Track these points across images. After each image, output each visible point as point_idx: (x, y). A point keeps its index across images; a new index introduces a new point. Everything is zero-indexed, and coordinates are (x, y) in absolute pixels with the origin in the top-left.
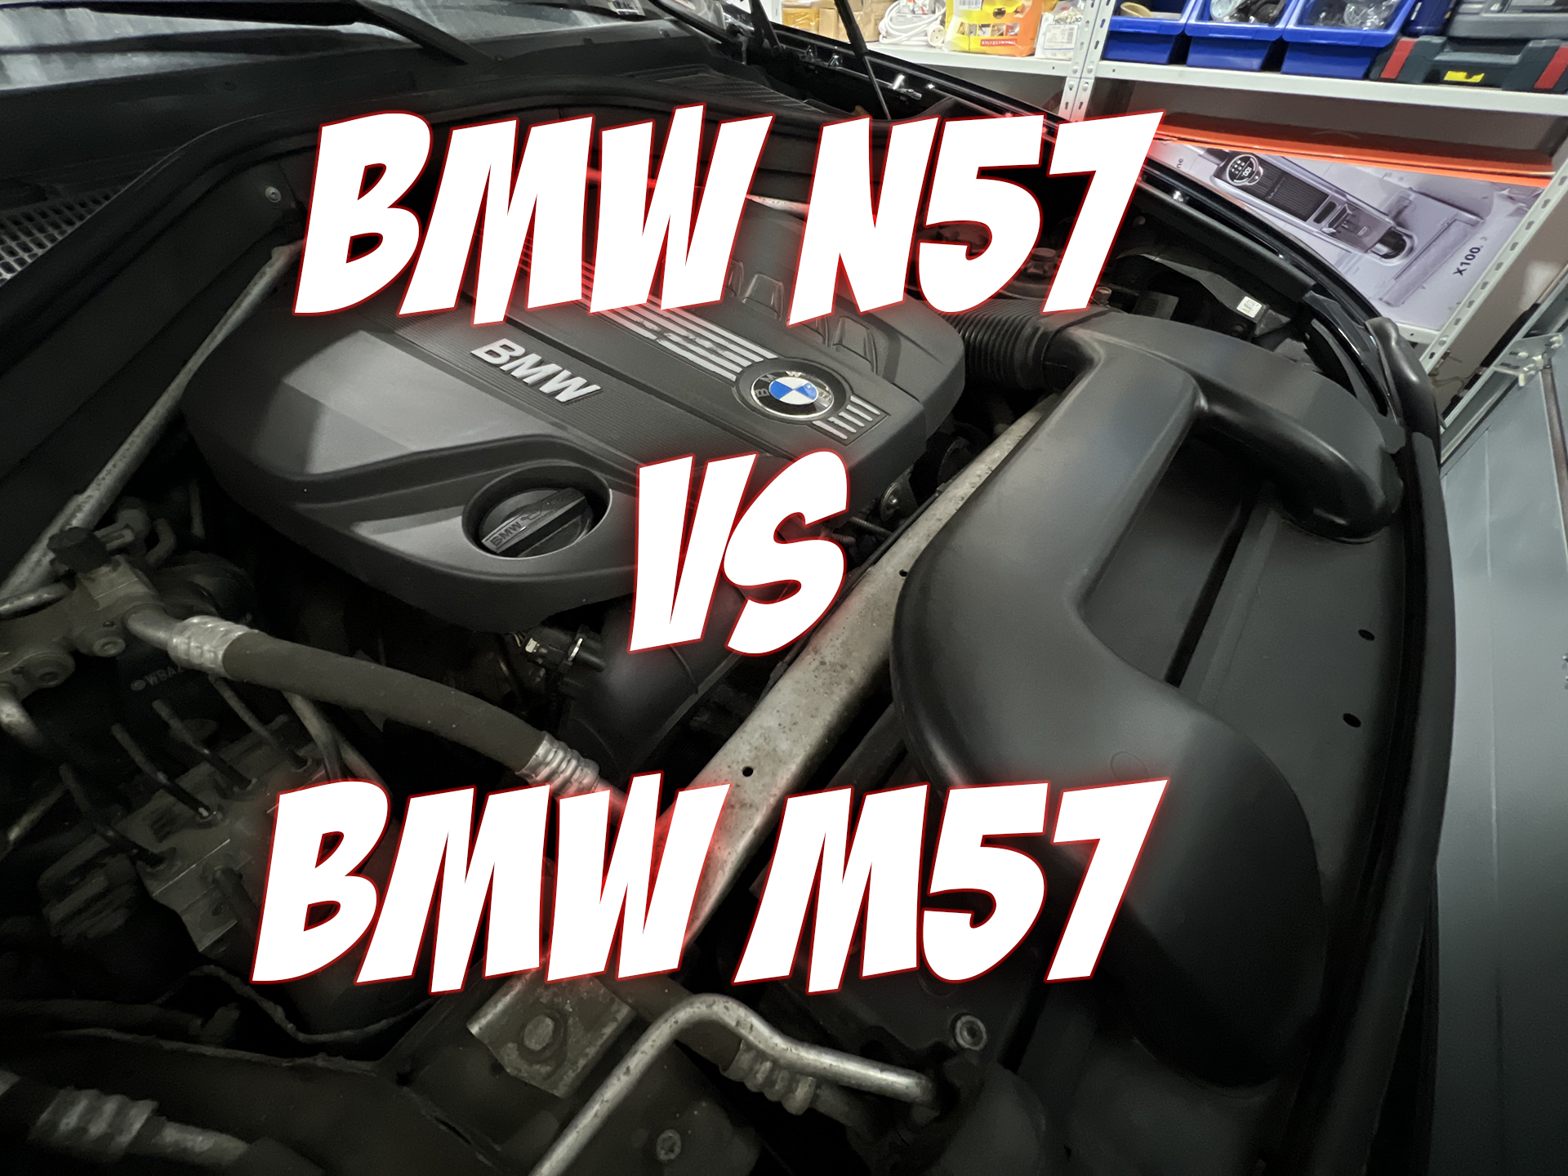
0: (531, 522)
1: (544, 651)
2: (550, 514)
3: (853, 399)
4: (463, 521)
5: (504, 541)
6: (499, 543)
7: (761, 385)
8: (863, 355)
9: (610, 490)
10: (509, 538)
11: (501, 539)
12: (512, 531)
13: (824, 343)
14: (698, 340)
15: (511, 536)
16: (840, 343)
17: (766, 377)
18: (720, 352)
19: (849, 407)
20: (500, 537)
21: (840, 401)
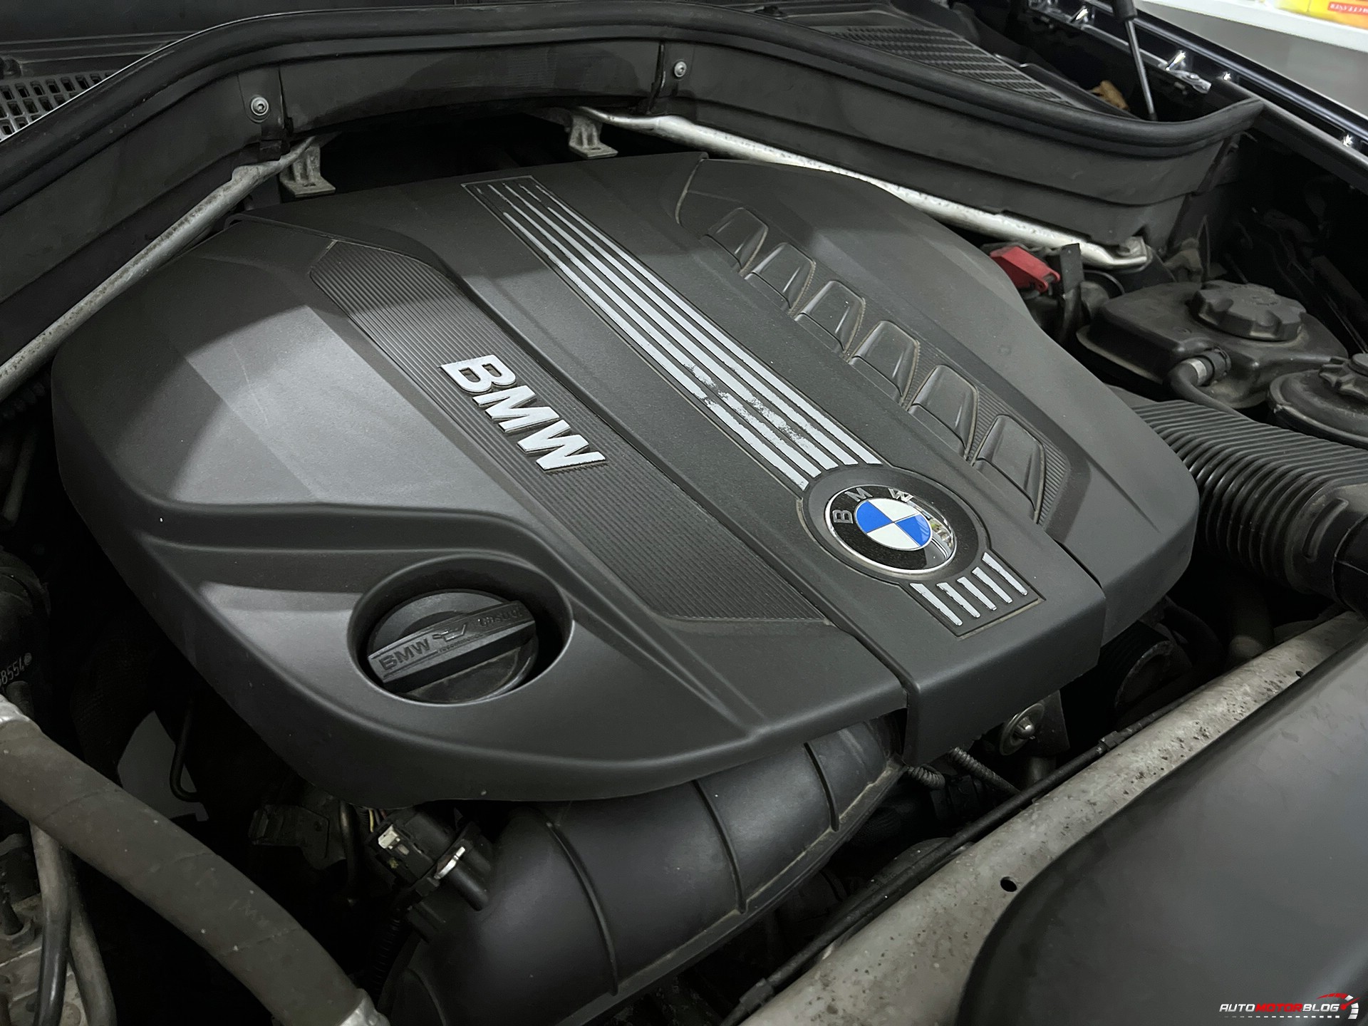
0: (446, 644)
1: (404, 851)
2: (477, 638)
3: (987, 558)
4: (352, 618)
5: (399, 665)
6: (390, 667)
7: (845, 503)
8: (1022, 488)
9: (574, 623)
10: (407, 662)
11: (395, 661)
12: (414, 652)
13: (963, 454)
14: (766, 412)
15: (410, 660)
16: (988, 459)
17: (854, 491)
18: (794, 437)
19: (978, 572)
20: (395, 658)
21: (965, 559)
